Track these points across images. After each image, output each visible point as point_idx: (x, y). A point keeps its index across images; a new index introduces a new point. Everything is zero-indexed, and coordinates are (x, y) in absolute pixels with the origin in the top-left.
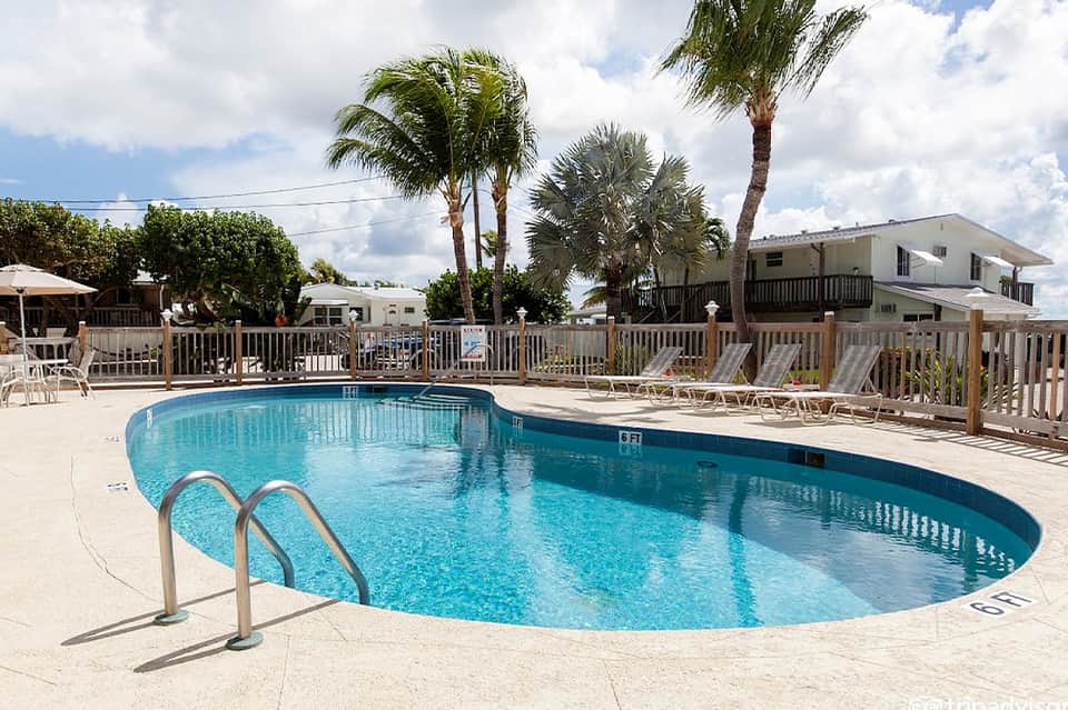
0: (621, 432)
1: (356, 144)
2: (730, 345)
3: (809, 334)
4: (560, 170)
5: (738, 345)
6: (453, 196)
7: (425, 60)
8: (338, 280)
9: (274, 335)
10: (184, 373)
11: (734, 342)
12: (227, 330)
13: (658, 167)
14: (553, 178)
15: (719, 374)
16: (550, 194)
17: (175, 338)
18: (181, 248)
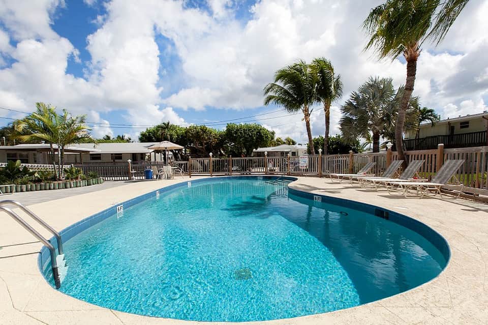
0: (315, 196)
1: (273, 97)
2: (395, 161)
3: (432, 155)
4: (353, 97)
5: (398, 161)
6: (306, 111)
7: (295, 65)
8: (294, 143)
9: (241, 160)
10: (216, 171)
11: (396, 160)
12: (227, 159)
13: (397, 91)
14: (351, 101)
15: (387, 174)
16: (349, 107)
17: (213, 161)
18: (235, 135)
